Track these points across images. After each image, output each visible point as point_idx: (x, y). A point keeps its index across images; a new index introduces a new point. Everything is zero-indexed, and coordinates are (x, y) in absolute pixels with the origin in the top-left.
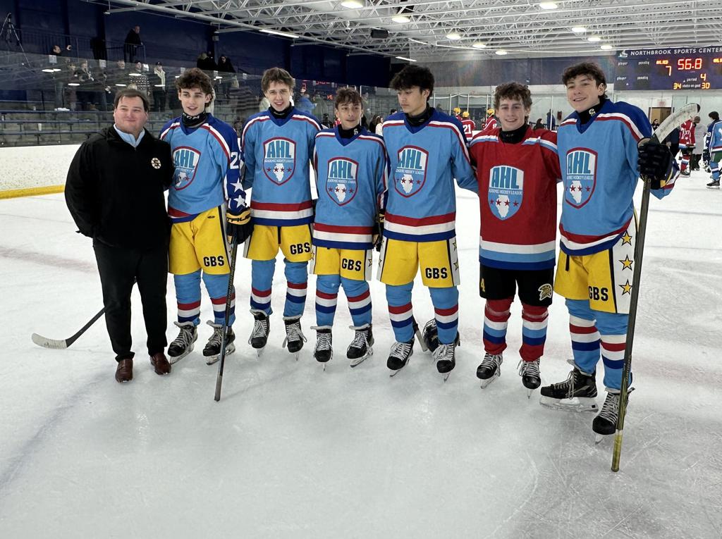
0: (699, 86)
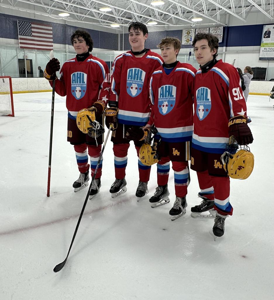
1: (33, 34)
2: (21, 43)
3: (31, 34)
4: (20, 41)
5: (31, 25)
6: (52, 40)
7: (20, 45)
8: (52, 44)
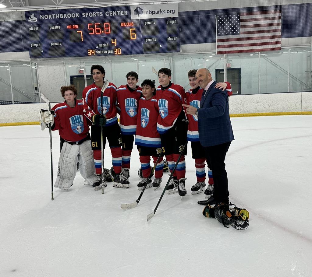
0: (111, 52)
1: (242, 30)
2: (219, 47)
3: (239, 30)
4: (217, 44)
5: (239, 17)
6: (280, 33)
7: (217, 50)
8: (280, 40)
